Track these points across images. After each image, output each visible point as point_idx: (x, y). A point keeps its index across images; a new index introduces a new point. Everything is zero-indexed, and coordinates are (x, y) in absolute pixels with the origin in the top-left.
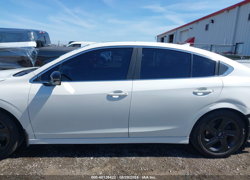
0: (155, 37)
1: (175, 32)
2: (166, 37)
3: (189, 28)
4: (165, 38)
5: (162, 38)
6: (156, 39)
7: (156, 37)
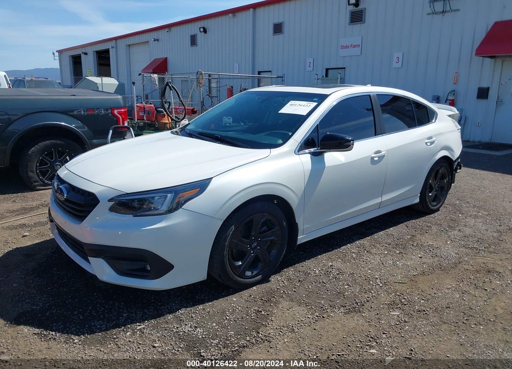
0: (54, 54)
1: (114, 45)
2: (86, 54)
3: (153, 40)
4: (83, 56)
5: (72, 56)
6: (58, 58)
7: (57, 54)
